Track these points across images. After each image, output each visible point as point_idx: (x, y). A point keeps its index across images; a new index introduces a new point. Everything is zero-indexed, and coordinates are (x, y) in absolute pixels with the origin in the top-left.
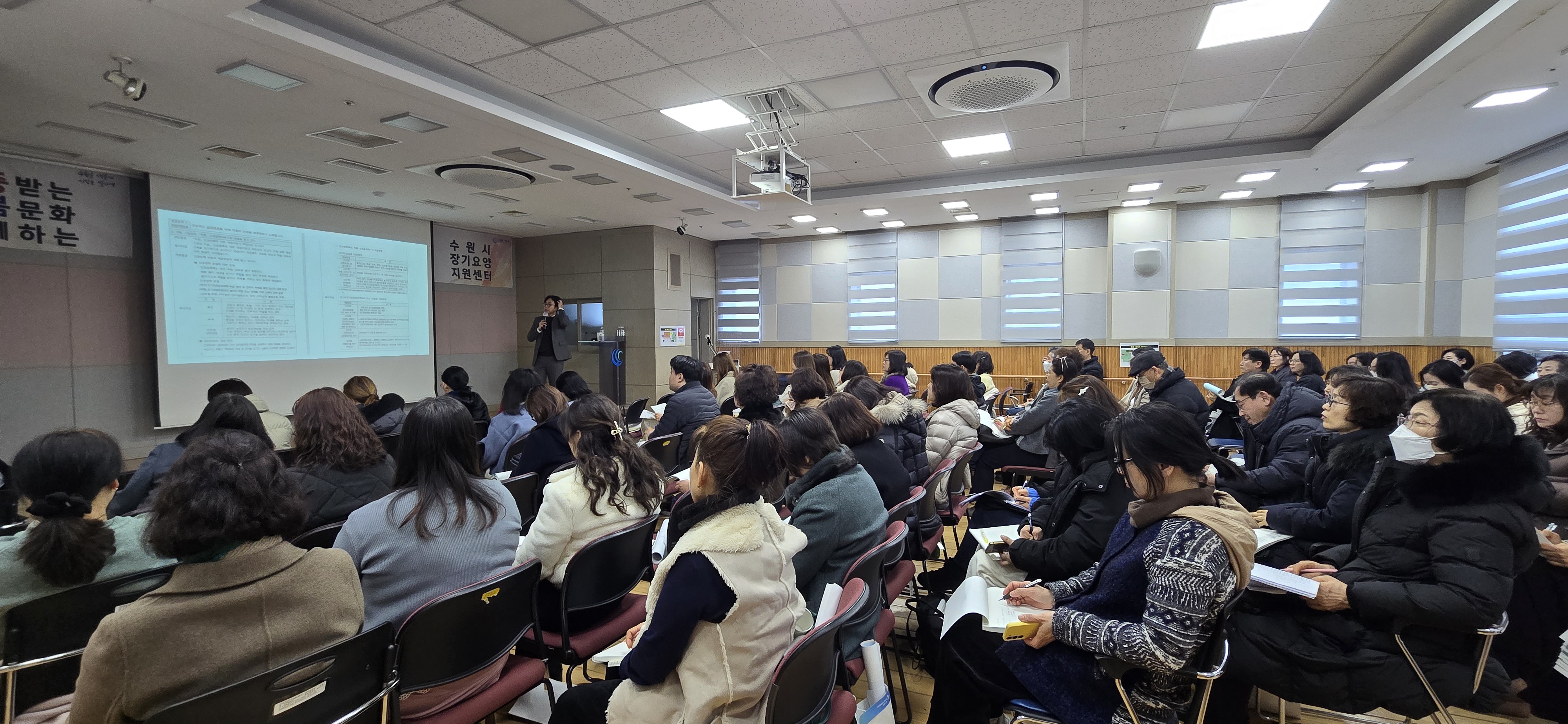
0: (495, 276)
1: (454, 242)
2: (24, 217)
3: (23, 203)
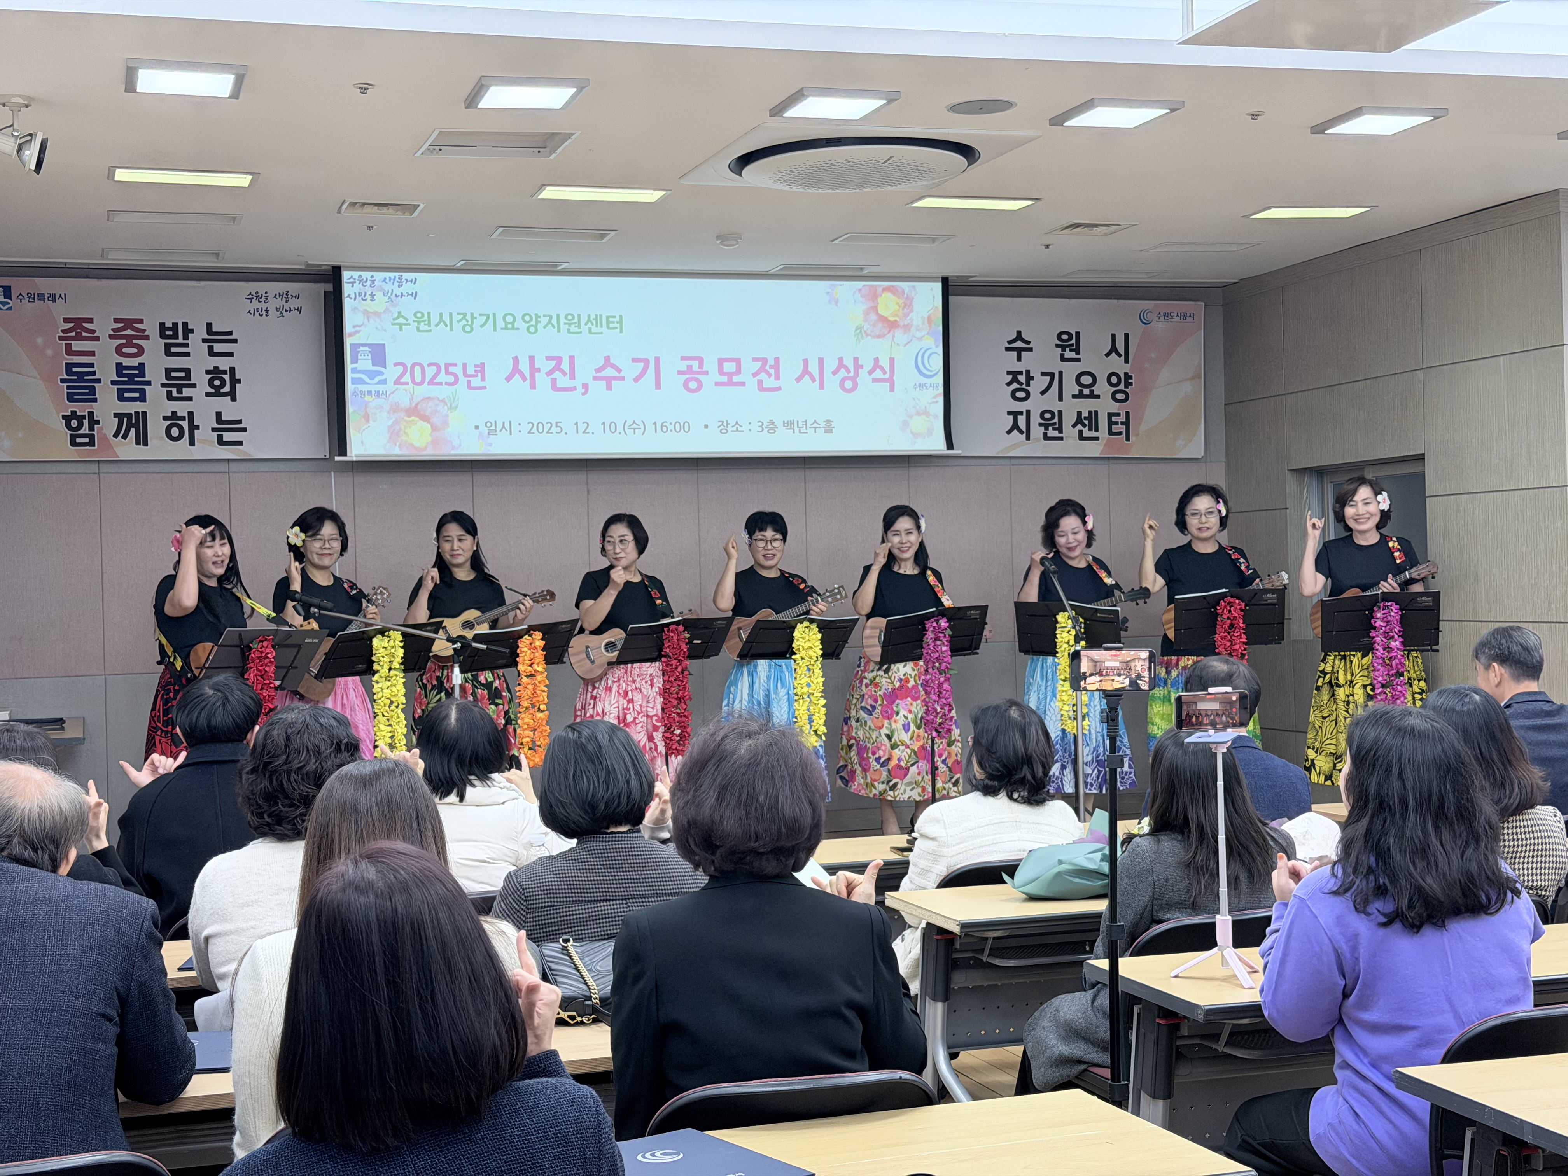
0: (1142, 427)
1: (1019, 337)
2: (170, 397)
3: (168, 371)
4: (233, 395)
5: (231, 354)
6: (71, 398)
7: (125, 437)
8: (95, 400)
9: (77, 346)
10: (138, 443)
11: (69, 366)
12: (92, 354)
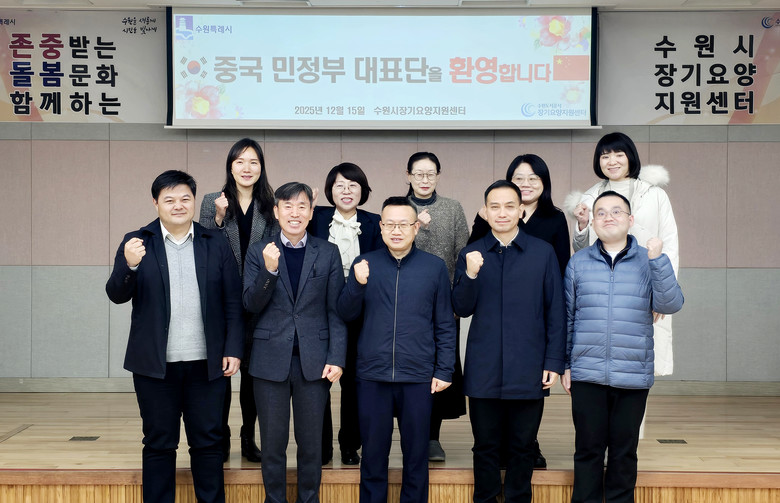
0: (760, 104)
1: (665, 40)
2: (75, 84)
3: (74, 67)
4: (113, 83)
5: (111, 57)
6: (16, 84)
7: (47, 108)
8: (30, 85)
9: (20, 51)
10: (55, 112)
11: (15, 64)
12: (29, 56)
